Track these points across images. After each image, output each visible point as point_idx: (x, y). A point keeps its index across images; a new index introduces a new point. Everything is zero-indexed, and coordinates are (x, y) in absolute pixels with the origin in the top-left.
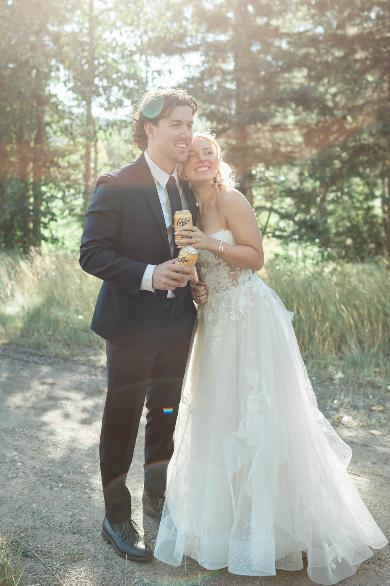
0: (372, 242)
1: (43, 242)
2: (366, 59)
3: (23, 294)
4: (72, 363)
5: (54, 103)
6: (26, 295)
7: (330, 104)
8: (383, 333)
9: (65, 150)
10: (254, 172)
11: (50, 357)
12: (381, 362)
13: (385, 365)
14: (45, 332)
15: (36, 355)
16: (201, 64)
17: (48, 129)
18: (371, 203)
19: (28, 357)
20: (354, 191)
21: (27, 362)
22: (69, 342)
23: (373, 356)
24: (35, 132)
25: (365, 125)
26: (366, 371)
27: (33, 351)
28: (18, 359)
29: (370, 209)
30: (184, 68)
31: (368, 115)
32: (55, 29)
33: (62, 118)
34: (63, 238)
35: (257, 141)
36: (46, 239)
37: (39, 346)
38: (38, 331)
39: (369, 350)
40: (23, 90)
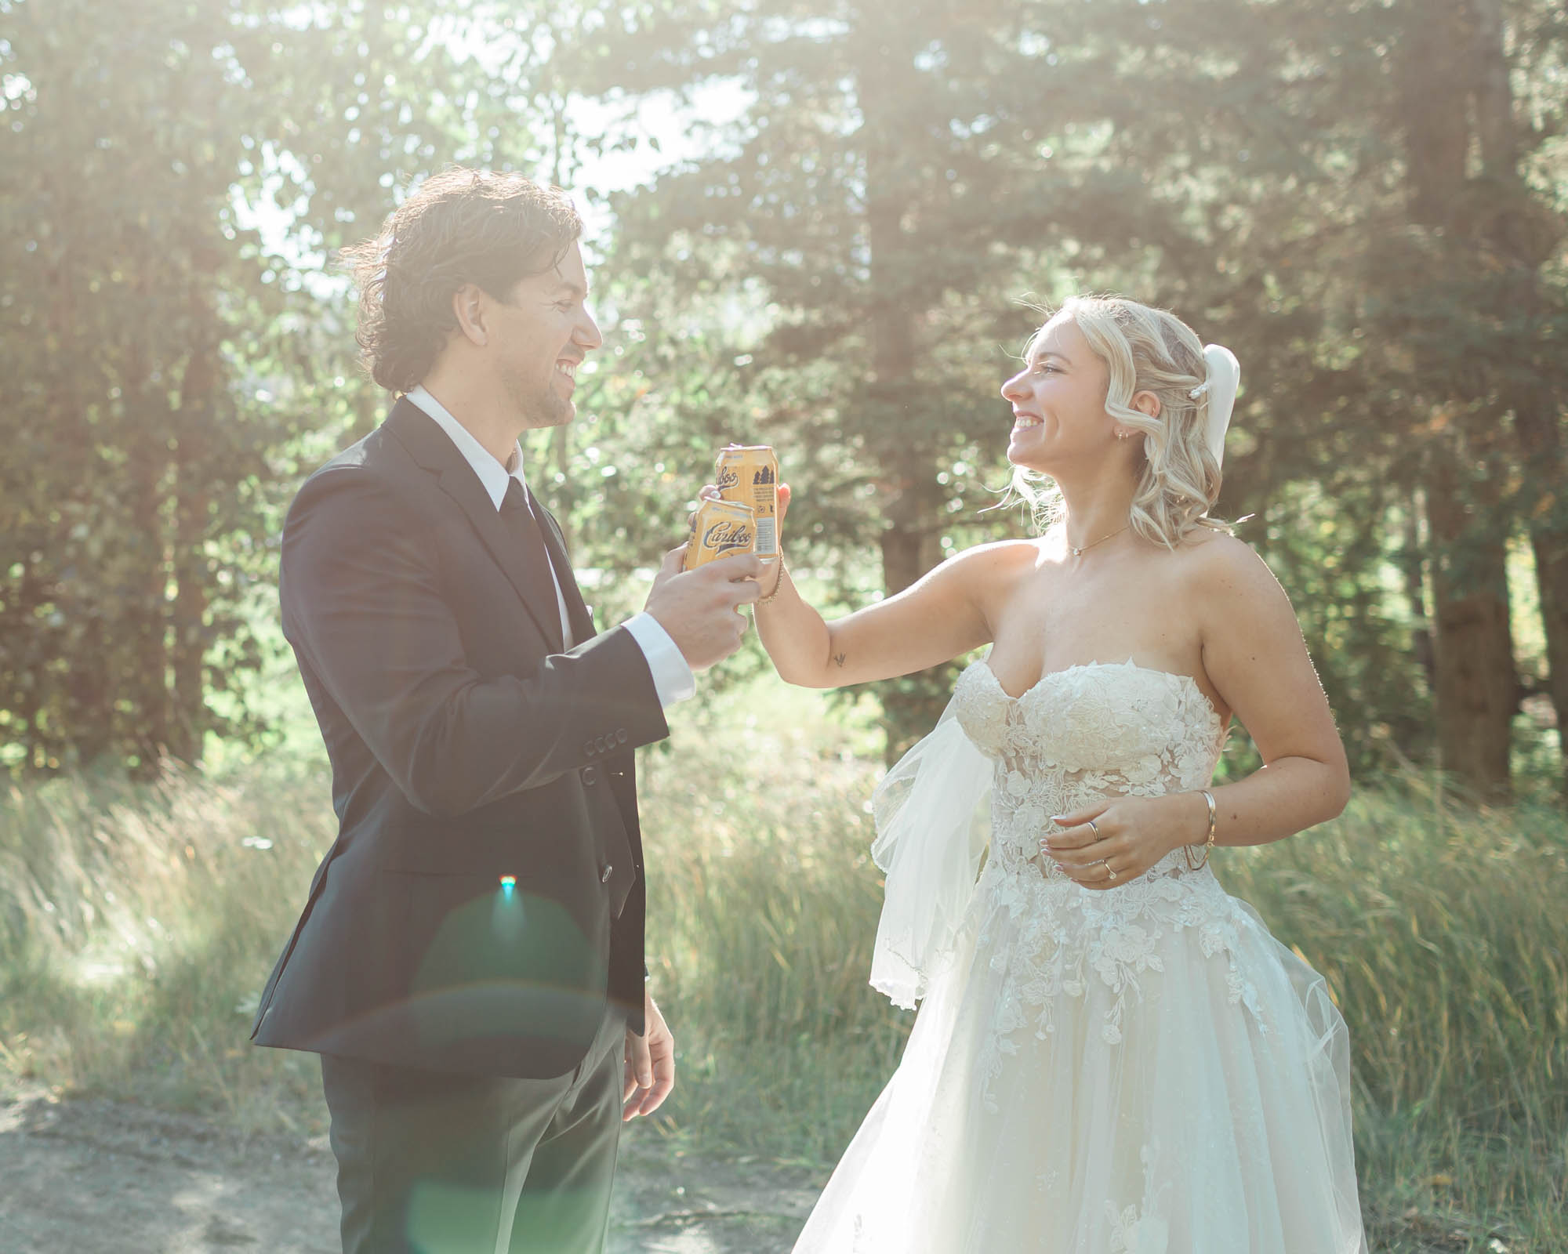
0: (1381, 719)
1: (211, 739)
2: (1319, 80)
3: (138, 916)
4: (312, 1161)
5: (252, 261)
6: (153, 923)
7: (1203, 234)
8: (1456, 1043)
9: (288, 419)
10: (942, 478)
11: (234, 1142)
12: (1454, 1149)
13: (1471, 1159)
14: (216, 1050)
15: (183, 1133)
16: (746, 120)
17: (227, 348)
18: (1366, 581)
19: (156, 1143)
20: (1303, 537)
21: (153, 1159)
22: (302, 1084)
23: (1421, 1128)
24: (185, 361)
25: (1329, 303)
26: (1401, 1184)
27: (173, 1120)
28: (118, 1150)
29: (1366, 598)
30: (688, 133)
31: (1338, 267)
32: (252, 21)
33: (273, 310)
34: (281, 718)
35: (951, 371)
36: (222, 729)
37: (194, 1102)
38: (193, 1047)
39: (1406, 1105)
40: (143, 220)
